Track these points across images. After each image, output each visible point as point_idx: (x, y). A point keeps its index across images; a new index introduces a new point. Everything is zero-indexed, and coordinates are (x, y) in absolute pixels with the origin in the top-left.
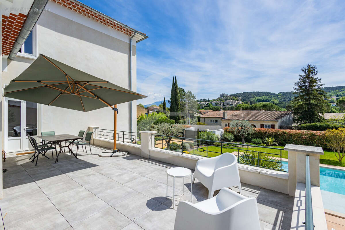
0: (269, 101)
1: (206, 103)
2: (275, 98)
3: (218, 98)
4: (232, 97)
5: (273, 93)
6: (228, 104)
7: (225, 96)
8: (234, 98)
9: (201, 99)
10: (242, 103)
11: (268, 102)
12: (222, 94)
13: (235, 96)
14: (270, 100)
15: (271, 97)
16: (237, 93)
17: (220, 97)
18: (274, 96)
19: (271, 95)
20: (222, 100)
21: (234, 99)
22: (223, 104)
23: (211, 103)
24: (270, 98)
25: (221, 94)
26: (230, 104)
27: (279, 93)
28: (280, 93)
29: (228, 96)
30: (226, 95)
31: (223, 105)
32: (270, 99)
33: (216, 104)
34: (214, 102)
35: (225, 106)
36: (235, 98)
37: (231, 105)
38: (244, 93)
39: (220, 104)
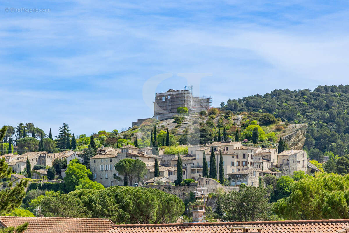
1: (49, 163)
4: (238, 119)
6: (213, 175)
8: (255, 125)
10: (314, 164)
13: (261, 113)
20: (167, 142)
22: (179, 174)
23: (86, 163)
26: (229, 170)
29: (212, 112)
31: (178, 182)
33: (119, 167)
34: (111, 151)
35: (188, 184)
36: (260, 129)
37: (233, 177)
38: (318, 89)
39: (157, 173)
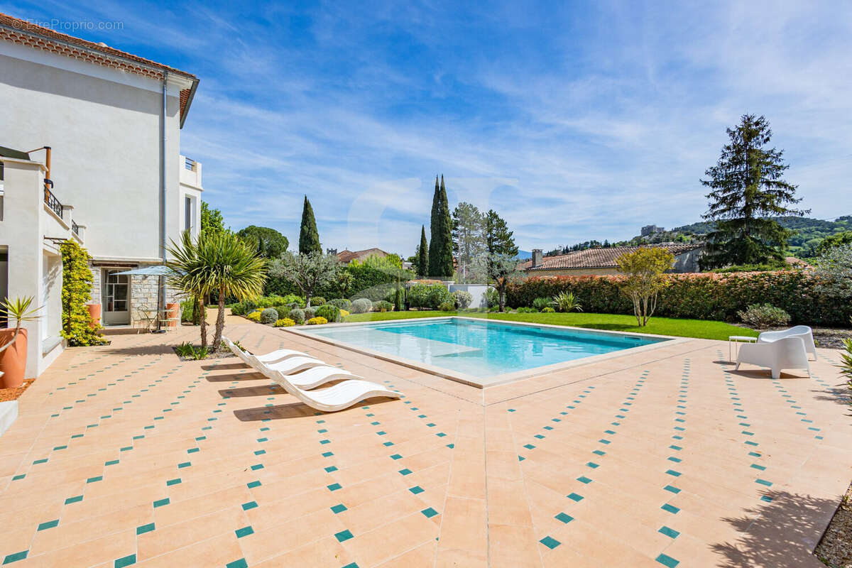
0: (800, 245)
2: (824, 233)
3: (636, 238)
4: (676, 234)
5: (818, 219)
7: (655, 233)
8: (683, 236)
9: (587, 243)
11: (798, 245)
12: (645, 226)
13: (687, 231)
14: (806, 240)
15: (810, 232)
16: (696, 224)
17: (640, 235)
18: (820, 228)
19: (810, 226)
21: (681, 238)
24: (807, 235)
25: (643, 228)
27: (837, 220)
28: (842, 218)
29: (665, 232)
30: (659, 229)
32: (805, 236)
